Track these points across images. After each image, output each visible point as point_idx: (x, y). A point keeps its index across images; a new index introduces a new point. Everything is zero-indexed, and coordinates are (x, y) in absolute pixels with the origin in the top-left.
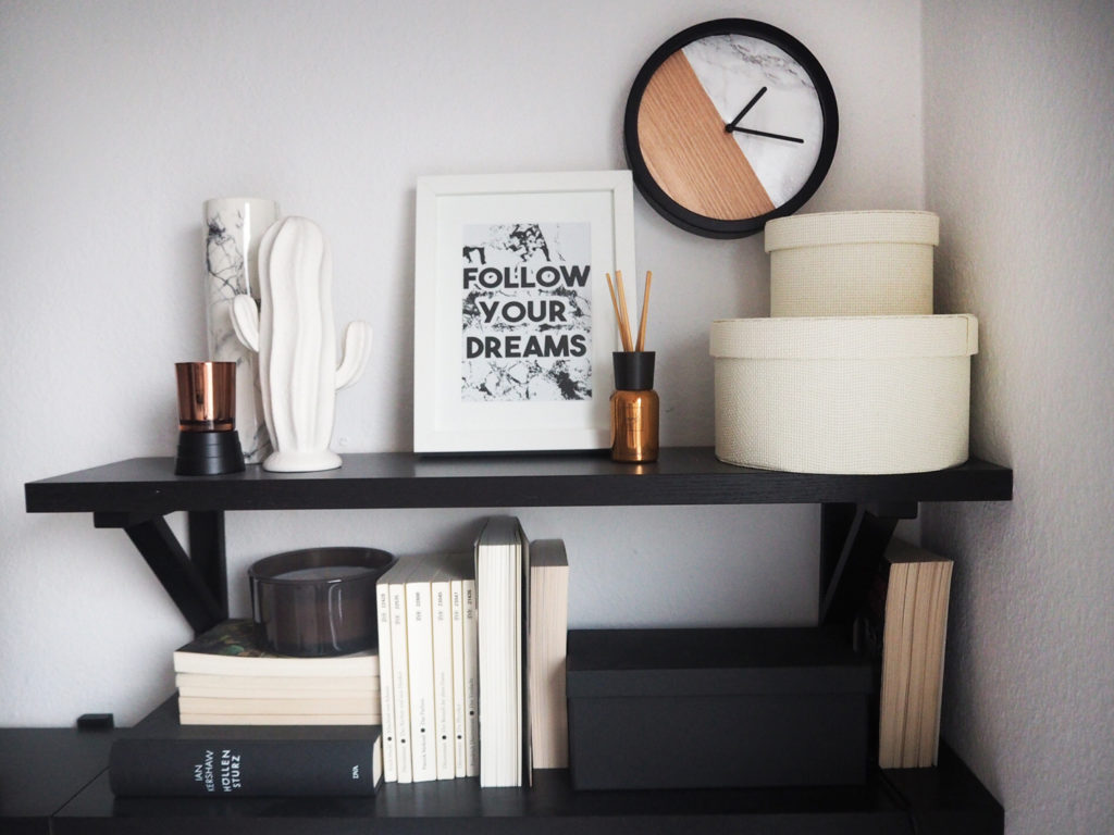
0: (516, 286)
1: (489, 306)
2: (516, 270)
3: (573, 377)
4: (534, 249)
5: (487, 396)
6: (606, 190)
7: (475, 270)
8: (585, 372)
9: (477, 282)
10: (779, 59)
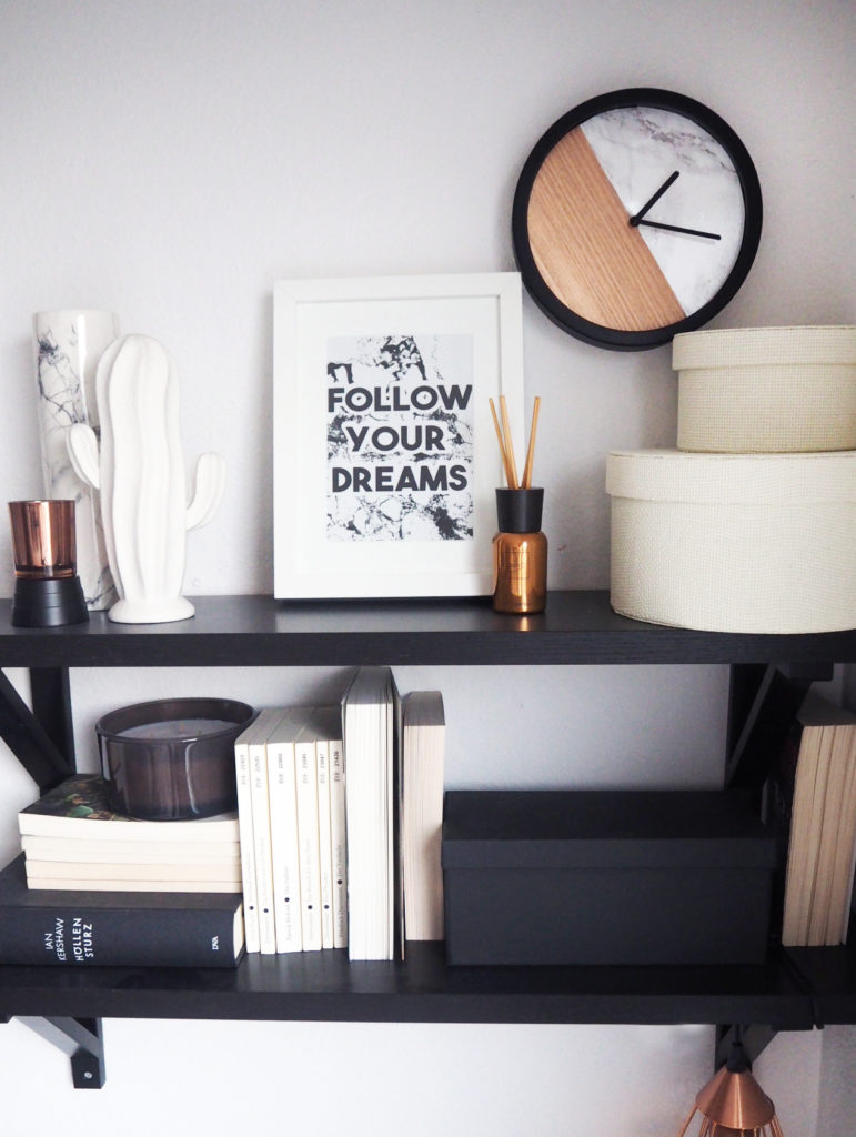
0: (387, 408)
1: (358, 433)
2: (388, 390)
3: (452, 514)
4: (408, 366)
5: (356, 535)
6: (491, 296)
7: (341, 390)
8: (466, 508)
9: (344, 404)
10: (694, 137)
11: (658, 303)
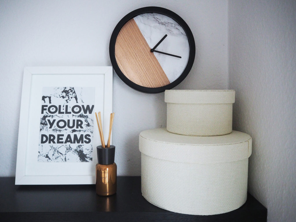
0: (63, 113)
1: (52, 122)
2: (63, 106)
3: (85, 153)
4: (72, 98)
5: (49, 160)
6: (102, 74)
7: (47, 106)
8: (90, 150)
9: (47, 111)
10: (172, 24)
11: (160, 78)
